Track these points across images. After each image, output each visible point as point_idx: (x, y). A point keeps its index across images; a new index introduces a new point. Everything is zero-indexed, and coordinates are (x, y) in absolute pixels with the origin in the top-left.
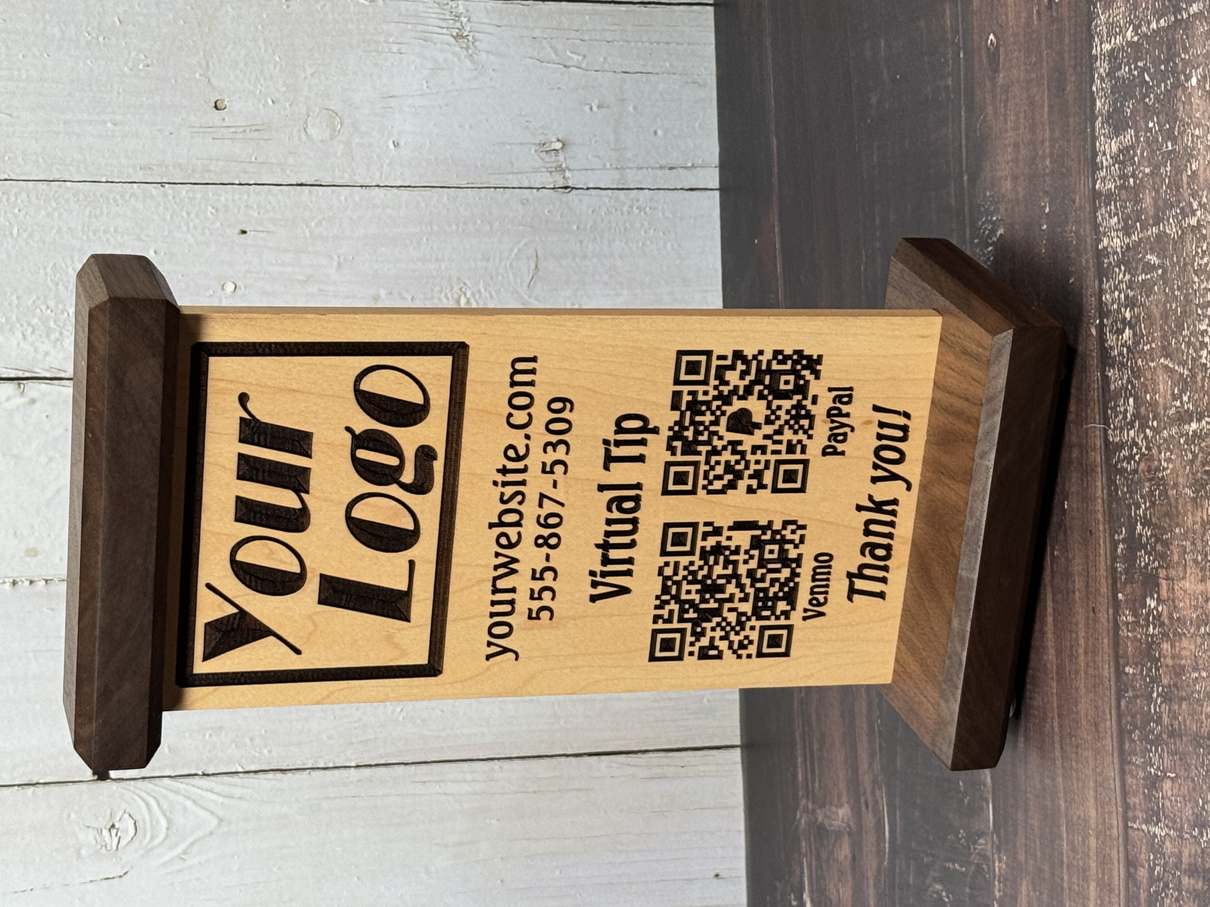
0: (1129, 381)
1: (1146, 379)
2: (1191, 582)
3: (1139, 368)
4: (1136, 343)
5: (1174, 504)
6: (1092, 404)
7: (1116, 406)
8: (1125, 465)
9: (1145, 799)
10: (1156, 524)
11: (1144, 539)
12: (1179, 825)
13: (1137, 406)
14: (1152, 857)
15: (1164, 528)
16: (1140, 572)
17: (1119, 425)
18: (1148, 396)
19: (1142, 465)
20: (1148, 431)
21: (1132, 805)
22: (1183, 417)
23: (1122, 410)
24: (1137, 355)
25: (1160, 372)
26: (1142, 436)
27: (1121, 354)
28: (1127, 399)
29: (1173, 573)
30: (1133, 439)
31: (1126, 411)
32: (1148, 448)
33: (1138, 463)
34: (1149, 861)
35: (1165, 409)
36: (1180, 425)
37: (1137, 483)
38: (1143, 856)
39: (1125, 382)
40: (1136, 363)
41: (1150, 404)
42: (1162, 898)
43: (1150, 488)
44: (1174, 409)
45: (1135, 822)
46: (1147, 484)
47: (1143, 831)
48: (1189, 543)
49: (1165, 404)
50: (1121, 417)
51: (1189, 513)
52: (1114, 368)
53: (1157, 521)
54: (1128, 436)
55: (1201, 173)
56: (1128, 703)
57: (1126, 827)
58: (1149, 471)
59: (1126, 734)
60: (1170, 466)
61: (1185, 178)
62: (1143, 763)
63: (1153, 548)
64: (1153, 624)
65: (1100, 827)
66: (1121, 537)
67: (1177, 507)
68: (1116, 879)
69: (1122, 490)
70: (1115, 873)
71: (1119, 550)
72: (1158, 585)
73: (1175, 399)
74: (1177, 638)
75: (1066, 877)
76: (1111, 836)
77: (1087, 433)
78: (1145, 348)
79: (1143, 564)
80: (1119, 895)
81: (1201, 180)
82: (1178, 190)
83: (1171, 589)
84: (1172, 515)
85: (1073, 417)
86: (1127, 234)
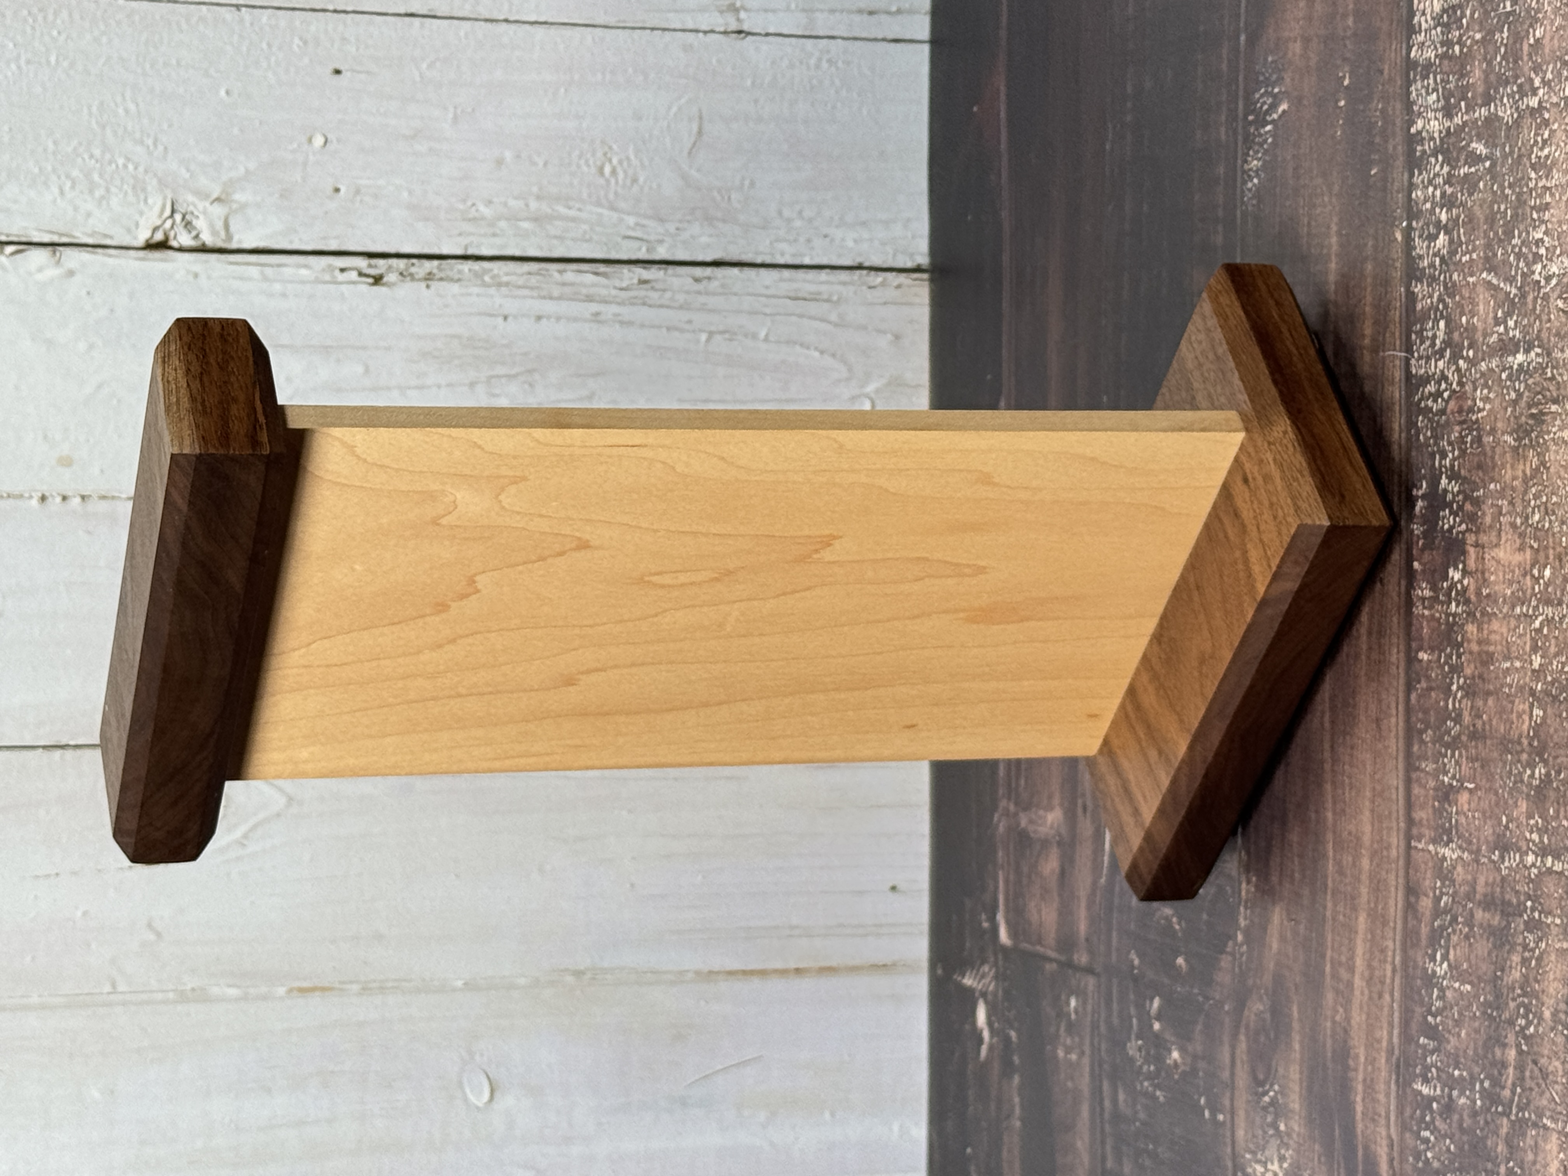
0: (1441, 300)
1: (1462, 297)
2: (1505, 552)
3: (1454, 284)
4: (1453, 253)
5: (1489, 453)
6: (1392, 326)
7: (1422, 330)
8: (1430, 403)
9: (1434, 813)
10: (1465, 478)
11: (1449, 497)
12: (1475, 848)
13: (1449, 331)
14: (1439, 884)
15: (1475, 482)
16: (1443, 537)
17: (1425, 353)
18: (1464, 319)
19: (1452, 405)
20: (1461, 362)
21: (1417, 820)
22: (1507, 347)
23: (1430, 334)
24: (1452, 267)
25: (1480, 289)
26: (1454, 368)
27: (1432, 265)
28: (1436, 321)
29: (1484, 539)
30: (1442, 372)
31: (1435, 336)
32: (1461, 384)
33: (1447, 402)
34: (1435, 889)
35: (1485, 335)
36: (1502, 356)
37: (1444, 427)
38: (1427, 883)
39: (1435, 300)
40: (1451, 277)
41: (1466, 329)
42: (1449, 934)
43: (1460, 433)
44: (1495, 336)
45: (1420, 841)
46: (1457, 428)
47: (1430, 852)
48: (1505, 502)
49: (1485, 329)
50: (1428, 343)
51: (1508, 466)
52: (1422, 283)
53: (1467, 475)
54: (1436, 367)
55: (1546, 41)
56: (1420, 697)
57: (1409, 847)
58: (1460, 411)
59: (1415, 734)
60: (1488, 407)
61: (1526, 48)
62: (1435, 770)
63: (1461, 508)
64: (1456, 600)
65: (1375, 846)
66: (1420, 493)
67: (1493, 458)
68: (1392, 910)
69: (1424, 435)
70: (1392, 902)
71: (1417, 509)
72: (1464, 553)
73: (1497, 323)
74: (1486, 619)
75: (1329, 905)
76: (1388, 857)
77: (1384, 363)
78: (1464, 259)
79: (1446, 527)
80: (1395, 928)
81: (1547, 51)
82: (1516, 62)
83: (1481, 559)
84: (1486, 467)
85: (1367, 341)
86: (1449, 115)
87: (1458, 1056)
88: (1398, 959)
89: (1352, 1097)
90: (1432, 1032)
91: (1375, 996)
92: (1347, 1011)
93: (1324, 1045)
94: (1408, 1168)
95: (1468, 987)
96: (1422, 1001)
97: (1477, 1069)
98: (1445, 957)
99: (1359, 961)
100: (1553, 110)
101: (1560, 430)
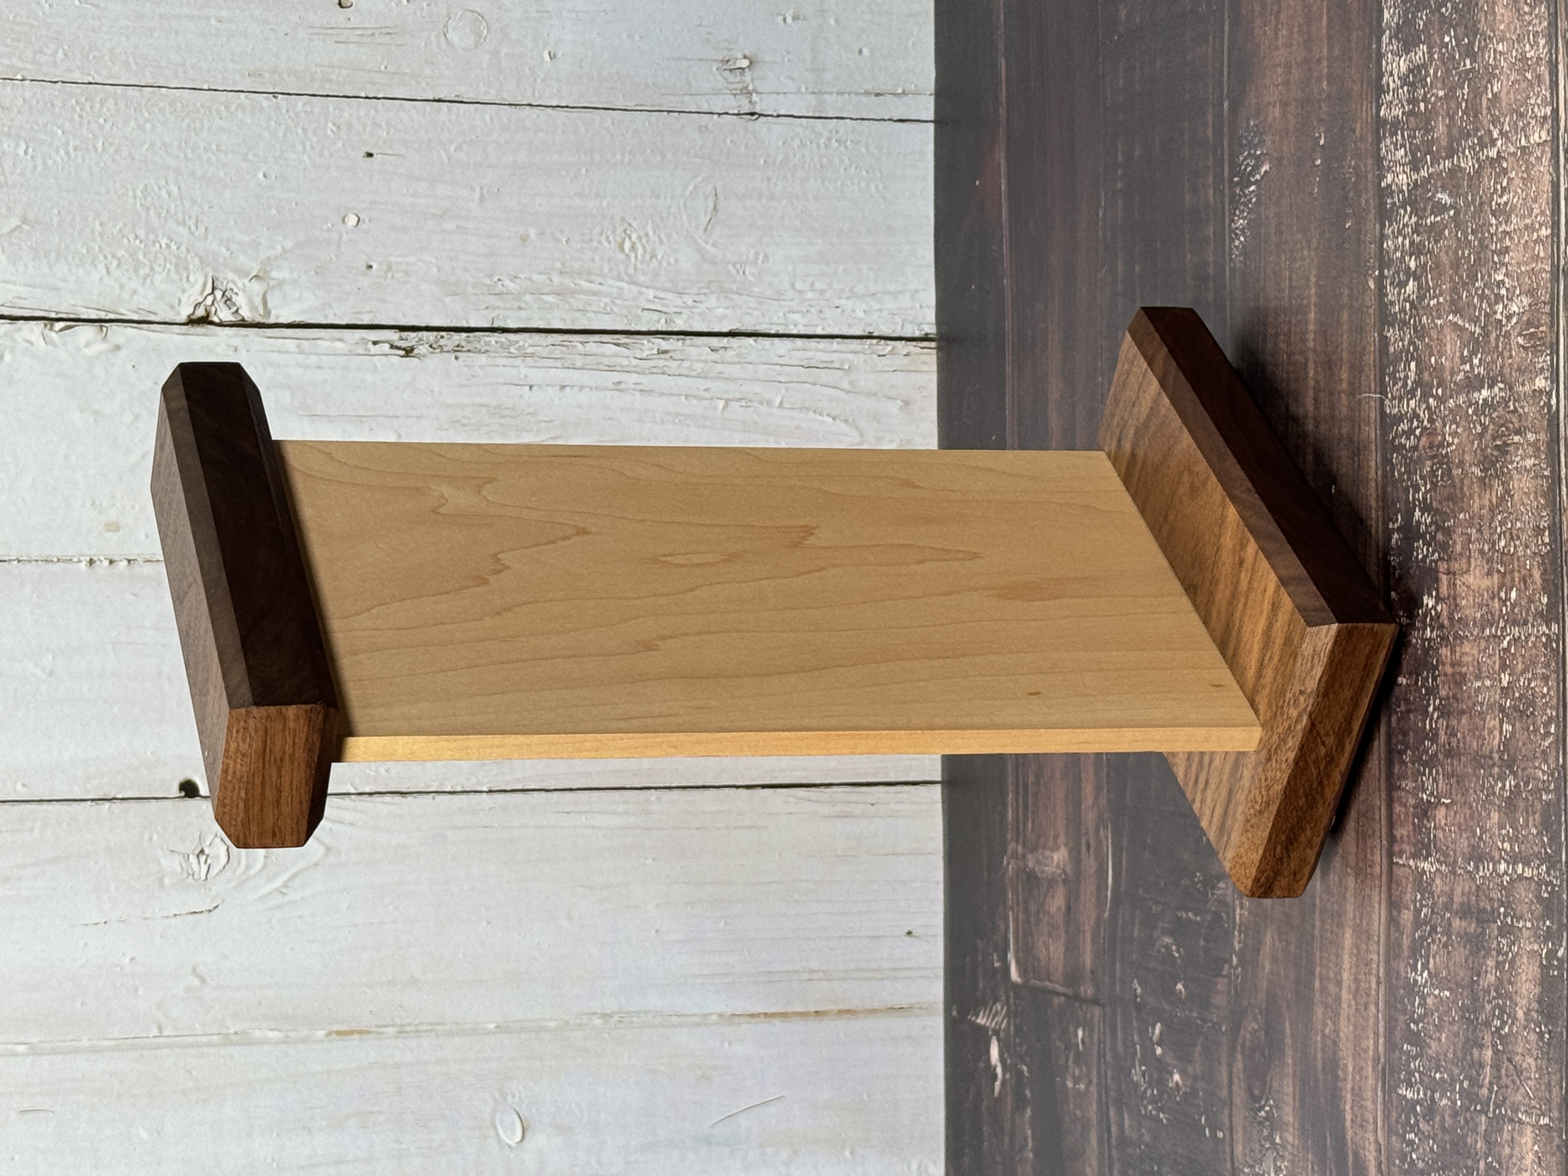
0: (1411, 342)
1: (1431, 339)
2: (1475, 577)
3: (1423, 327)
4: (1421, 298)
5: (1459, 485)
6: (1366, 369)
7: (1396, 371)
8: (1403, 440)
9: (1414, 830)
10: (1437, 509)
11: (1423, 527)
12: (1452, 859)
13: (1420, 371)
14: (1419, 897)
15: (1445, 513)
16: (1418, 565)
17: (1398, 394)
18: (1433, 360)
19: (1424, 441)
20: (1431, 400)
21: (1398, 836)
22: (1472, 384)
23: (1402, 375)
24: (1421, 312)
25: (1447, 331)
26: (1424, 406)
27: (1403, 310)
28: (1407, 363)
30: (1414, 411)
31: (1406, 377)
32: (1431, 421)
33: (1419, 439)
34: (1415, 901)
35: (1453, 374)
36: (1468, 392)
37: (1416, 462)
38: (1408, 896)
39: (1406, 343)
40: (1420, 321)
41: (1435, 369)
42: (1429, 944)
43: (1432, 467)
44: (1462, 374)
45: (1401, 857)
46: (1429, 463)
47: (1410, 867)
48: (1474, 531)
49: (1452, 368)
50: (1400, 384)
51: (1476, 497)
52: (1394, 327)
53: (1439, 506)
54: (1408, 406)
55: (1503, 95)
56: (1399, 720)
57: (1391, 863)
58: (1431, 447)
59: (1396, 755)
60: (1456, 441)
61: (1484, 102)
62: (1415, 788)
63: (1433, 538)
64: (1430, 625)
65: (1360, 865)
66: (1396, 526)
67: (1462, 489)
68: (1376, 924)
69: (1399, 471)
70: (1375, 917)
71: (1393, 541)
72: (1437, 580)
73: (1463, 362)
74: (1458, 642)
75: (1318, 924)
76: (1372, 874)
77: (1360, 404)
78: (1432, 303)
79: (1420, 556)
80: (1379, 941)
81: (1504, 104)
82: (1476, 116)
83: (1452, 585)
84: (1456, 498)
85: (1344, 385)
86: (1416, 169)
87: (1439, 1060)
88: (1382, 970)
89: (1342, 1106)
90: (1415, 1039)
91: (1362, 1009)
92: (1336, 1024)
93: (1315, 1057)
94: (1395, 1170)
95: (1447, 993)
96: (1406, 1009)
97: (1457, 1071)
98: (1425, 966)
99: (1345, 976)
100: (1511, 159)
101: (1522, 459)
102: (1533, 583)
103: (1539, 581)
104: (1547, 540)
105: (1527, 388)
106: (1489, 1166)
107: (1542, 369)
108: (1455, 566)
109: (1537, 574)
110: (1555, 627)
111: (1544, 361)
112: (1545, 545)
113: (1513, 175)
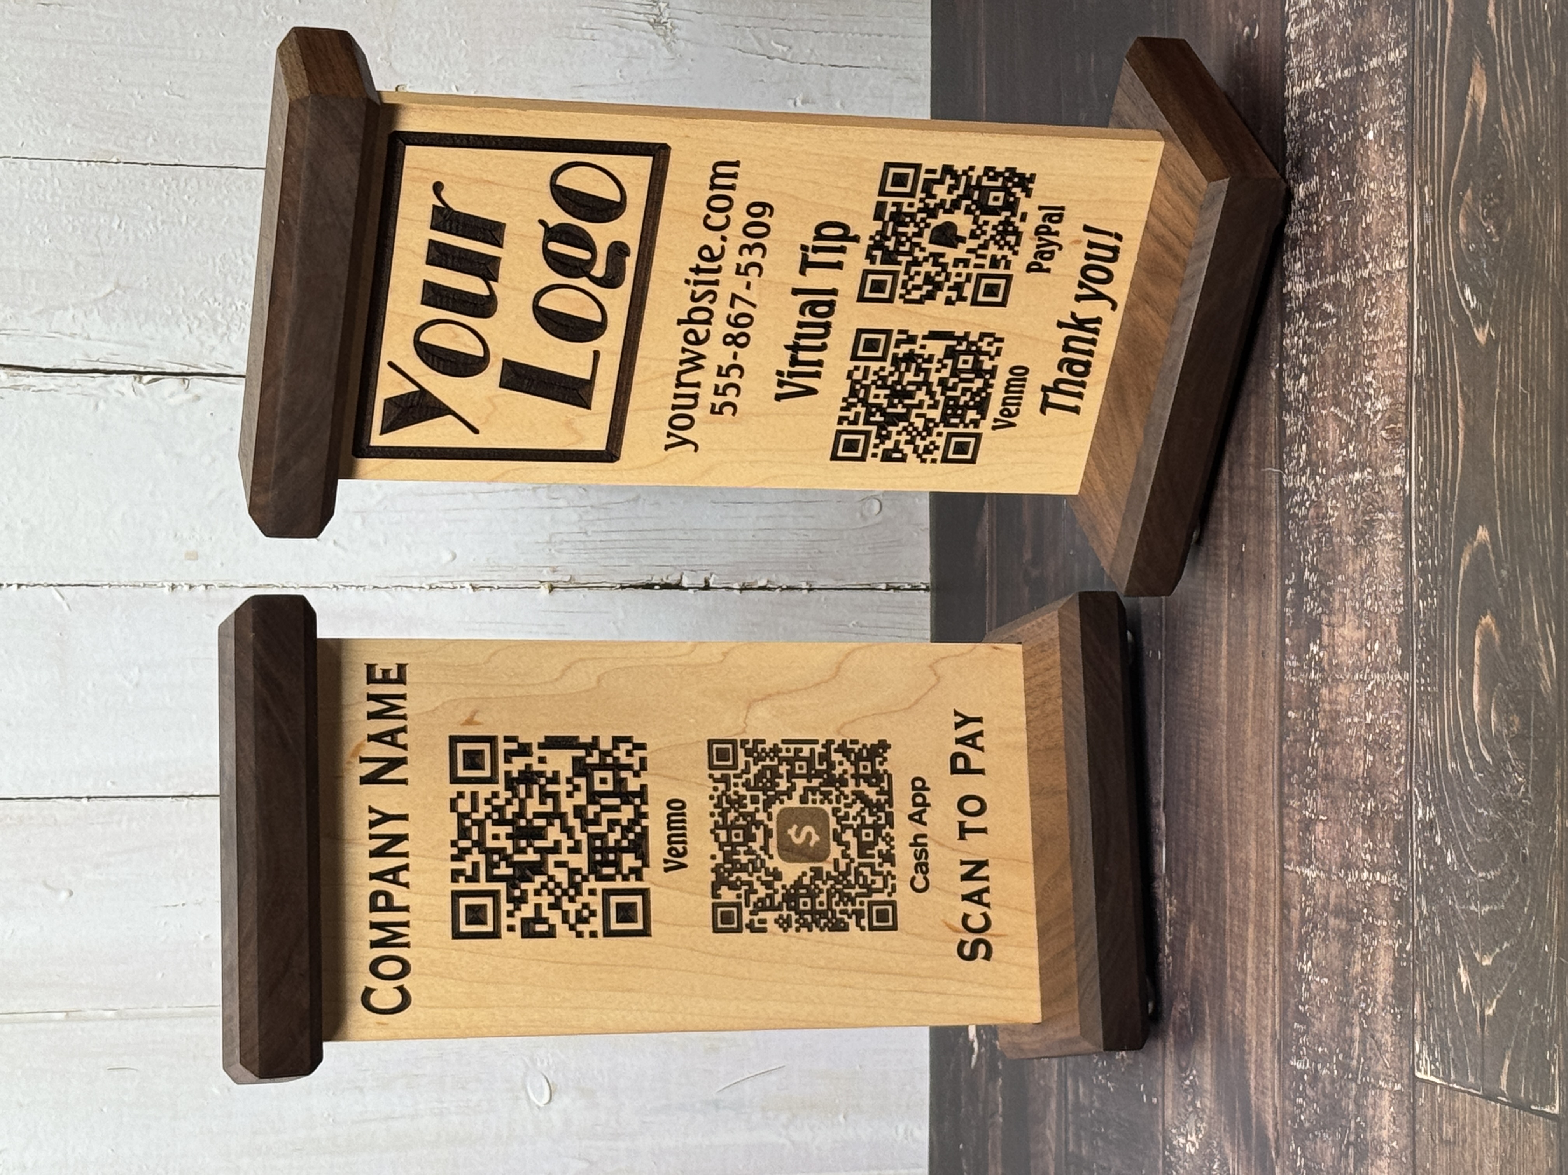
0: (1303, 427)
1: (1318, 425)
2: (1349, 629)
3: (1312, 415)
4: (1311, 390)
5: (1337, 551)
6: (1268, 447)
7: (1291, 451)
8: (1297, 510)
9: (1299, 841)
10: (1324, 571)
11: (1310, 586)
12: (1327, 867)
13: (1309, 454)
14: (1303, 898)
15: (1328, 575)
16: (1306, 618)
17: (1293, 470)
18: (1319, 444)
19: (1312, 511)
20: (1318, 478)
21: (1288, 847)
22: (1348, 467)
23: (1296, 455)
24: (1311, 402)
25: (1330, 420)
26: (1312, 482)
27: (1297, 399)
28: (1300, 445)
30: (1305, 485)
31: (1299, 457)
32: (1318, 495)
33: (1308, 509)
34: (1301, 902)
35: (1334, 457)
36: (1345, 474)
37: (1306, 529)
38: (1296, 898)
39: (1299, 428)
40: (1310, 410)
41: (1321, 452)
42: (1312, 938)
43: (1318, 535)
44: (1341, 457)
45: (1290, 864)
46: (1316, 531)
47: (1297, 873)
48: (1349, 591)
49: (1333, 452)
50: (1294, 462)
51: (1350, 561)
52: (1289, 413)
53: (1323, 568)
54: (1300, 481)
55: (1373, 226)
56: (1289, 747)
57: (1282, 869)
58: (1318, 517)
59: (1285, 778)
60: (1336, 514)
61: (1360, 230)
62: (1300, 806)
63: (1318, 595)
64: (1315, 669)
65: (1259, 869)
66: (1289, 582)
67: (1340, 555)
68: (1272, 921)
69: (1293, 536)
70: (1271, 915)
71: (1287, 595)
72: (1321, 631)
73: (1342, 447)
74: (1335, 684)
75: (1228, 919)
76: (1267, 878)
77: (1264, 478)
78: (1319, 396)
79: (1308, 610)
80: (1274, 936)
81: (1374, 233)
82: (1353, 241)
83: (1332, 636)
84: (1335, 562)
85: (1252, 459)
86: (1309, 280)
87: (1321, 1036)
88: (1277, 960)
89: (1247, 1075)
90: (1303, 1018)
91: (1262, 992)
92: (1243, 1005)
93: (1227, 1035)
94: (1288, 1128)
95: (1326, 980)
96: (1295, 993)
97: (1334, 1045)
98: (1309, 957)
99: (1250, 964)
100: (1378, 280)
101: (1385, 533)
102: (1391, 638)
103: (1395, 636)
104: (1402, 602)
105: (1388, 474)
106: (1358, 1124)
107: (1399, 459)
108: (1334, 619)
109: (1394, 630)
110: (1406, 676)
111: (1400, 452)
112: (1400, 606)
113: (1380, 293)
